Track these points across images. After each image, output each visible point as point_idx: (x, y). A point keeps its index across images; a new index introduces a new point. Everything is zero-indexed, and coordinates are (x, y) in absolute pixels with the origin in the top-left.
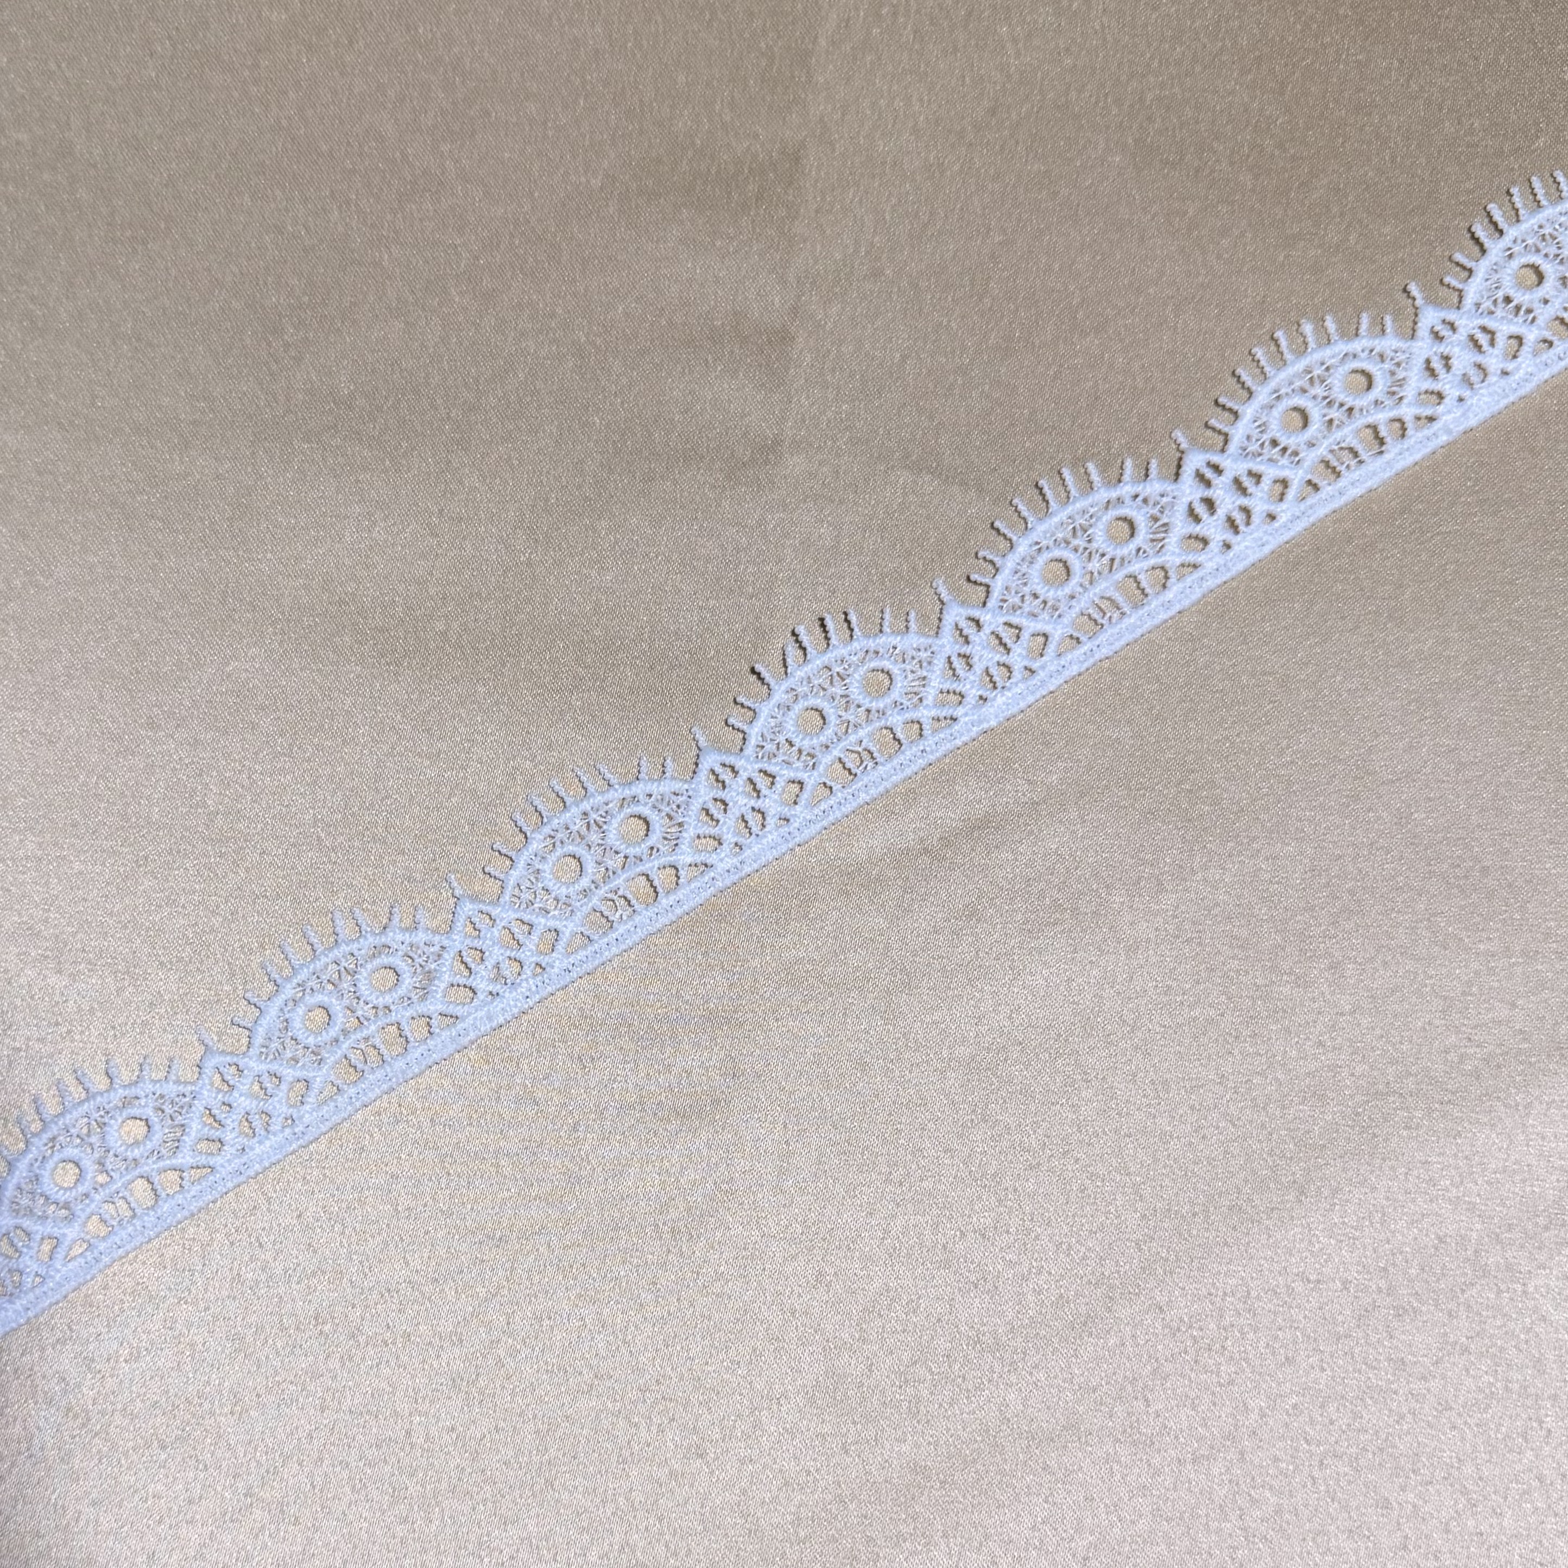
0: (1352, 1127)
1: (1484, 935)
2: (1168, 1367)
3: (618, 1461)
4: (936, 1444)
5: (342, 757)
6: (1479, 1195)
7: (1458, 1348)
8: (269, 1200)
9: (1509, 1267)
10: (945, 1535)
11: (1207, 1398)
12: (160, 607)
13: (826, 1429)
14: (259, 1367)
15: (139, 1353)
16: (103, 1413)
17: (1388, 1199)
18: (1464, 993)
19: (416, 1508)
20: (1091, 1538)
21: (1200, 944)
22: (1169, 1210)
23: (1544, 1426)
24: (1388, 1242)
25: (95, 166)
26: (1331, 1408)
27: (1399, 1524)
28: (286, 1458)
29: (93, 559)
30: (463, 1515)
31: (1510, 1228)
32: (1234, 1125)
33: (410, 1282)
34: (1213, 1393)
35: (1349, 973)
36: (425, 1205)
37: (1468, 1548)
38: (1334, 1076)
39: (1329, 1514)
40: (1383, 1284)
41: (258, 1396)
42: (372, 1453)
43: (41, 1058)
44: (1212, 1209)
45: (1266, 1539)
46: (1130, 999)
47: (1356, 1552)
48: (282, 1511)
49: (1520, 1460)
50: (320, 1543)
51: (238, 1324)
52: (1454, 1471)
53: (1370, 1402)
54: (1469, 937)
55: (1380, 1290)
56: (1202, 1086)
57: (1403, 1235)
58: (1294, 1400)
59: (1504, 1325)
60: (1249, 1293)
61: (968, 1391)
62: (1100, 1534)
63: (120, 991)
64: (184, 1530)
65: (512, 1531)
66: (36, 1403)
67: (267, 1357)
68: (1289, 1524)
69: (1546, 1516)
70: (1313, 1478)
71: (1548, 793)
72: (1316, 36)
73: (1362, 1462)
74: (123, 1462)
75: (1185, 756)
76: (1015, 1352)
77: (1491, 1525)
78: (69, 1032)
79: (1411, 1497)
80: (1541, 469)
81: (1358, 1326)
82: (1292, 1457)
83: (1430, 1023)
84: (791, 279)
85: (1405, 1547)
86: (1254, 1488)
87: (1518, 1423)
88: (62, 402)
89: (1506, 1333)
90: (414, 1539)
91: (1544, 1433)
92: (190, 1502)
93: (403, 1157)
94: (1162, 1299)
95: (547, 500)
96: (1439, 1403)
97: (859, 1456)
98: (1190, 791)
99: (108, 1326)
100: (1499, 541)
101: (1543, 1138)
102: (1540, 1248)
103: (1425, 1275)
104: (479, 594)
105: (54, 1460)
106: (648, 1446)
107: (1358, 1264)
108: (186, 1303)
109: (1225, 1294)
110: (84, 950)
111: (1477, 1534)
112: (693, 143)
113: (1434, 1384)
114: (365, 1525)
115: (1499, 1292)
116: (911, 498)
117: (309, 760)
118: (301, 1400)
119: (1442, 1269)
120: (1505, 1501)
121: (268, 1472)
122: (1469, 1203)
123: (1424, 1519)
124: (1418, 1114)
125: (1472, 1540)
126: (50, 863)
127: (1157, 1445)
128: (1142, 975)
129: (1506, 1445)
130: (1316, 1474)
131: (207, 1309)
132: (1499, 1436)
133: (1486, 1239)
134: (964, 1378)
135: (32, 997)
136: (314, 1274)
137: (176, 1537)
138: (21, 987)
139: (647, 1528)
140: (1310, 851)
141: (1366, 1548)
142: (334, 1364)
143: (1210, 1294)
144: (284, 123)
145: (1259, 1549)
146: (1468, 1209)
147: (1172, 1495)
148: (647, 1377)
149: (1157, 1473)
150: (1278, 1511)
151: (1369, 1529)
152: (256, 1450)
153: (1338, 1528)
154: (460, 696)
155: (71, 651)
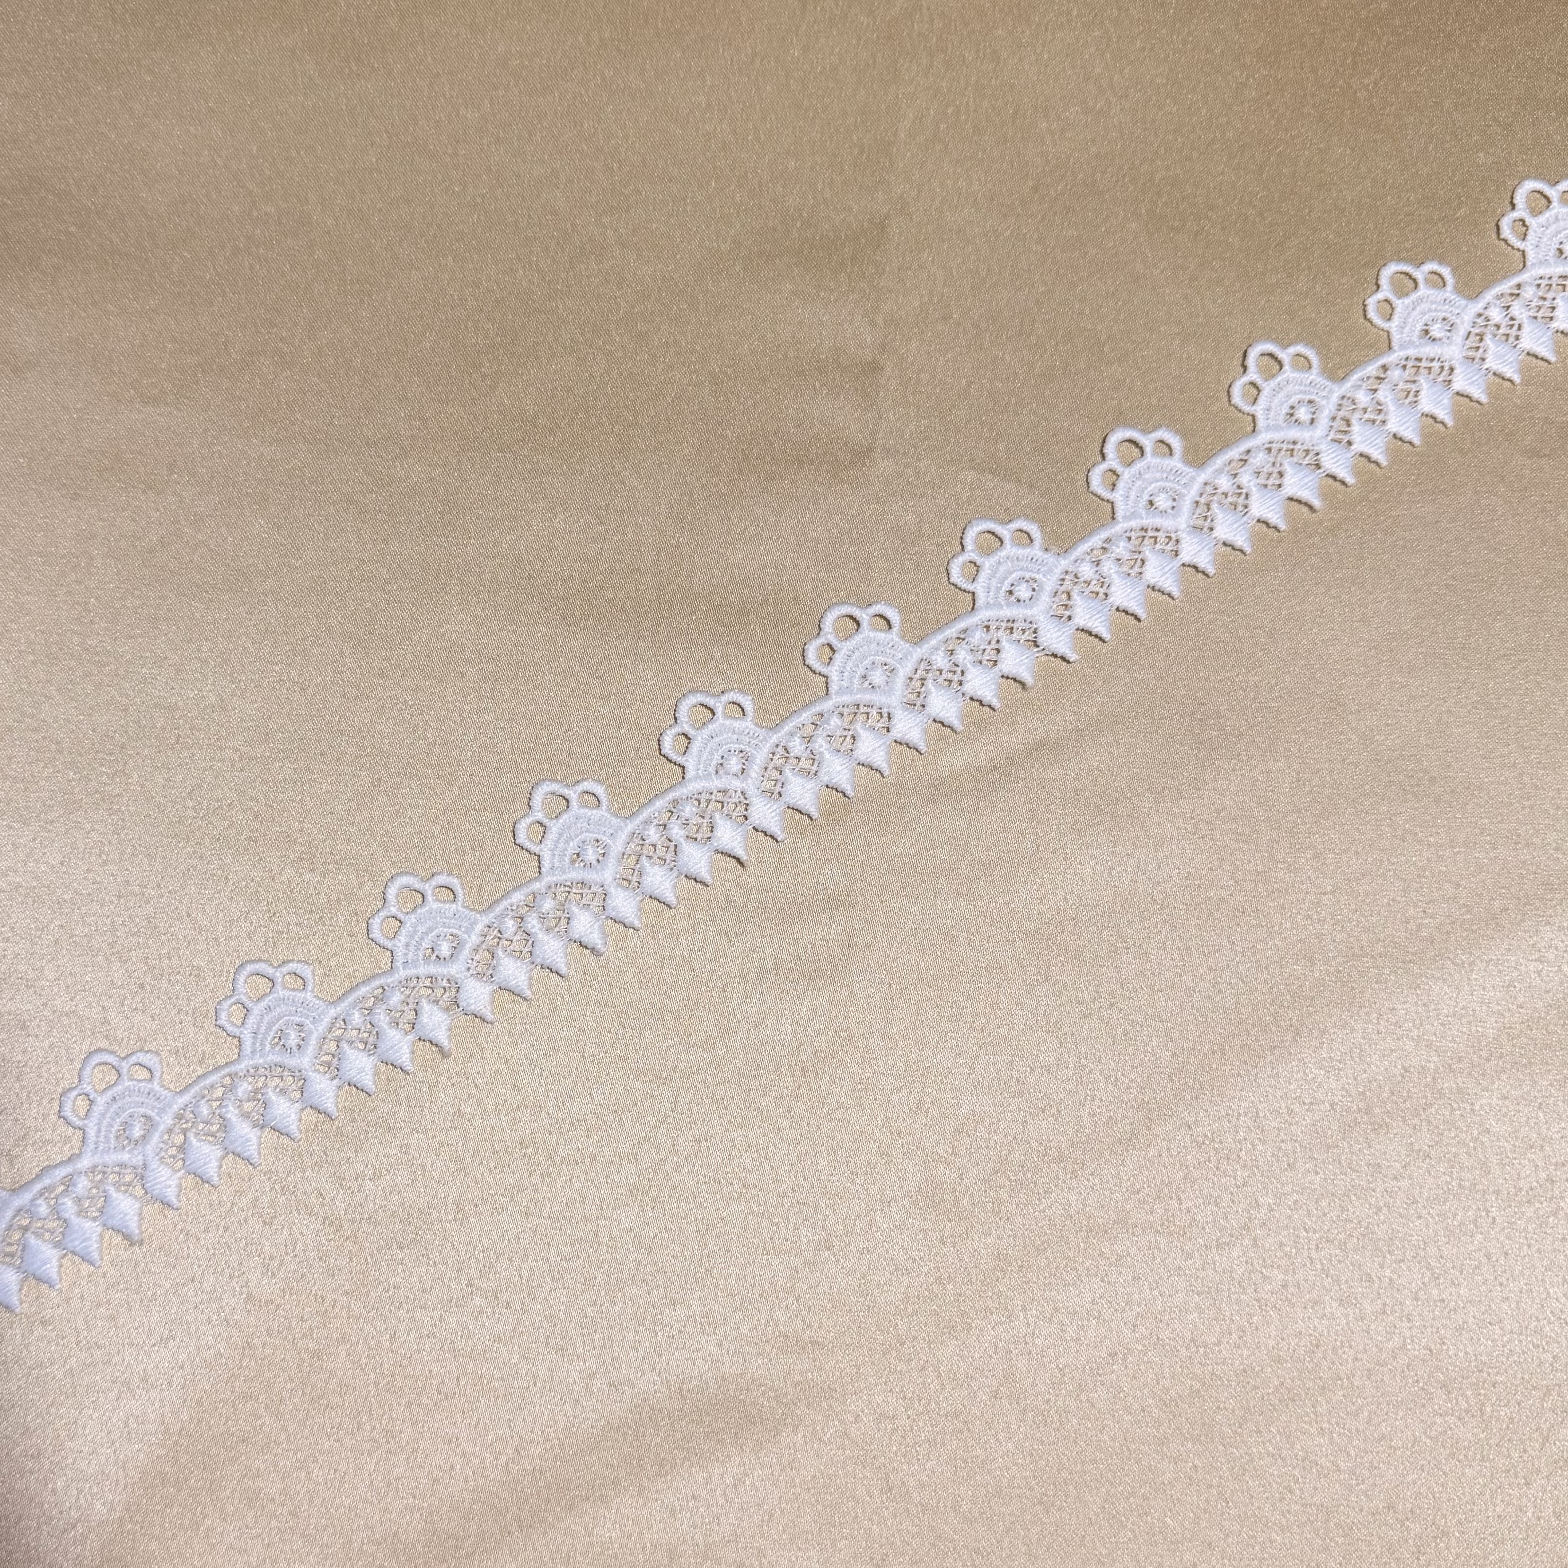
0: (1335, 982)
1: (1434, 830)
2: (1196, 1174)
3: (763, 1253)
4: (1015, 1236)
5: (533, 699)
6: (1435, 1034)
7: (1421, 1154)
8: (482, 1049)
9: (1460, 1091)
10: (1024, 1309)
11: (1226, 1197)
12: (387, 583)
13: (928, 1225)
14: (476, 1183)
15: (381, 1173)
16: (353, 1221)
17: (1364, 1038)
18: (1419, 876)
19: (603, 1294)
20: (1138, 1310)
21: (1212, 839)
22: (1193, 1049)
23: (1490, 1214)
24: (1365, 1072)
25: (328, 233)
26: (1324, 1203)
27: (1379, 1294)
28: (498, 1256)
29: (333, 544)
30: (641, 1297)
31: (1460, 1059)
32: (1243, 982)
33: (595, 1113)
34: (1232, 1194)
35: (1328, 862)
36: (606, 1052)
37: (1433, 1312)
38: (1320, 942)
39: (1324, 1287)
40: (1362, 1105)
41: (476, 1206)
42: (566, 1250)
43: (299, 939)
44: (1227, 1048)
45: (1276, 1308)
46: (1158, 883)
47: (1347, 1316)
48: (496, 1297)
49: (1472, 1242)
50: (527, 1323)
51: (460, 1148)
52: (1419, 1251)
53: (1353, 1198)
54: (1422, 832)
55: (1360, 1110)
56: (1218, 951)
57: (1377, 1066)
58: (1295, 1196)
59: (1457, 1136)
60: (1257, 1113)
61: (1039, 1193)
62: (1146, 1305)
63: (361, 885)
64: (418, 1313)
65: (681, 1312)
66: (299, 1214)
67: (482, 1174)
68: (1292, 1294)
69: (1494, 1286)
70: (1311, 1259)
71: (1480, 718)
72: (1287, 130)
73: (1350, 1246)
74: (369, 1260)
75: (1197, 692)
76: (1075, 1163)
77: (1451, 1294)
78: (321, 918)
79: (1388, 1273)
80: (1468, 466)
81: (1343, 1139)
82: (1294, 1242)
83: (1393, 900)
84: (880, 321)
85: (1384, 1312)
86: (1265, 1267)
87: (1470, 1213)
88: (307, 422)
89: (1459, 1142)
90: (601, 1318)
91: (1490, 1220)
92: (424, 1291)
93: (588, 1013)
94: (1191, 1120)
95: (692, 496)
96: (1408, 1198)
97: (954, 1247)
98: (1201, 720)
99: (356, 1151)
100: (1437, 522)
101: (1484, 989)
102: (1483, 1075)
103: (1395, 1098)
104: (639, 570)
105: (314, 1259)
106: (787, 1240)
107: (1343, 1089)
108: (417, 1132)
109: (1239, 1114)
110: (332, 853)
111: (1440, 1301)
112: (801, 215)
113: (1405, 1183)
114: (563, 1308)
115: (1453, 1110)
116: (978, 492)
117: (507, 701)
118: (510, 1208)
119: (1408, 1092)
120: (1461, 1274)
121: (484, 1266)
122: (1428, 1040)
123: (1398, 1290)
124: (1387, 971)
125: (1436, 1306)
126: (303, 784)
127: (1188, 1234)
128: (1168, 865)
129: (1461, 1230)
130: (1314, 1254)
131: (434, 1137)
132: (1455, 1223)
133: (1441, 1068)
134: (1035, 1183)
135: (291, 891)
136: (518, 1107)
137: (413, 1319)
138: (282, 883)
139: (787, 1306)
140: (1296, 766)
141: (1354, 1314)
142: (536, 1179)
143: (1228, 1115)
144: (479, 200)
145: (1271, 1316)
146: (1427, 1046)
147: (1202, 1274)
148: (784, 1186)
149: (1190, 1256)
150: (1284, 1286)
151: (1356, 1298)
152: (475, 1249)
153: (1331, 1298)
154: (625, 649)
155: (317, 616)
